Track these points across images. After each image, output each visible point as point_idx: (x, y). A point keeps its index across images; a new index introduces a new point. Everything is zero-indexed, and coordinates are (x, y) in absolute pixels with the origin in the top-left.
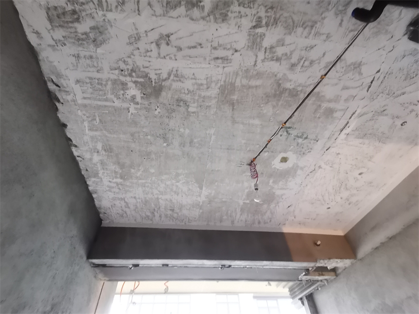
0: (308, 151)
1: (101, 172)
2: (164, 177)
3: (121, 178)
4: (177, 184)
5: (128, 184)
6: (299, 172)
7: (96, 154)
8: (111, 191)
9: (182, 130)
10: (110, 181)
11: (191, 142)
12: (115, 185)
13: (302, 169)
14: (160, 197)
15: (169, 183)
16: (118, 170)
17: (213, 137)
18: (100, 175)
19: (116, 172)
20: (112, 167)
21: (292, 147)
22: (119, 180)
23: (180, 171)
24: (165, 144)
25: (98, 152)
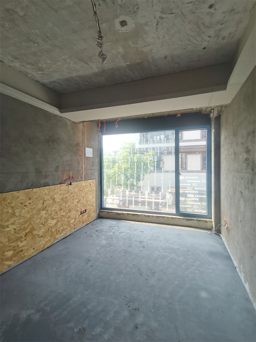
0: (136, 8)
1: (27, 70)
2: (59, 63)
3: (40, 71)
4: (71, 65)
5: (47, 73)
6: (146, 28)
7: (13, 62)
8: (44, 79)
9: (33, 31)
10: (37, 74)
11: (47, 37)
12: (42, 75)
13: (146, 24)
14: (71, 75)
15: (65, 66)
16: (32, 67)
17: (55, 28)
18: (29, 72)
19: (34, 69)
20: (29, 66)
21: (118, 11)
22: (41, 72)
23: (63, 57)
24: (36, 45)
25: (13, 61)
